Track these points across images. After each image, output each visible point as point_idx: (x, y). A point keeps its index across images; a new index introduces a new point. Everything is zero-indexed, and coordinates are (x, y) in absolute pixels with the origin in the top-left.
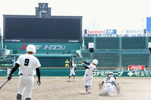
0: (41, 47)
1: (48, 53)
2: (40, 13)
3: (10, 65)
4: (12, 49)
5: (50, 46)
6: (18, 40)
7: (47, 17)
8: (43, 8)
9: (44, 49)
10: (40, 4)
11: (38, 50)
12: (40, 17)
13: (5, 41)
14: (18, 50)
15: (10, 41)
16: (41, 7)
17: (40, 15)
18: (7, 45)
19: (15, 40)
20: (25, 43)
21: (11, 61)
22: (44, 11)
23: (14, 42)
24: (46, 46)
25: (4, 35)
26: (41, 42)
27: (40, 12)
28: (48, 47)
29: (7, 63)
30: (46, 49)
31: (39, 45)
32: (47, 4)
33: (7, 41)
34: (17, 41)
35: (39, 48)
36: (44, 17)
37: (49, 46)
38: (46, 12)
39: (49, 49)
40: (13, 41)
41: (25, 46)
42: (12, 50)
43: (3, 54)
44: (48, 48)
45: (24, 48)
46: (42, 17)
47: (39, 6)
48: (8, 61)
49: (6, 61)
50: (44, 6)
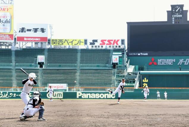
0: (174, 61)
1: (181, 70)
2: (173, 18)
3: (131, 84)
4: (137, 65)
5: (187, 60)
6: (145, 53)
7: (182, 22)
8: (177, 11)
9: (178, 64)
10: (173, 7)
11: (171, 65)
12: (173, 23)
13: (130, 54)
14: (145, 66)
15: (135, 54)
16: (174, 10)
17: (173, 21)
18: (130, 60)
19: (141, 53)
20: (155, 57)
21: (133, 79)
22: (179, 14)
23: (140, 56)
24: (181, 61)
25: (128, 47)
26: (174, 55)
27: (173, 16)
28: (183, 61)
29: (128, 82)
30: (181, 64)
31: (172, 59)
32: (182, 6)
33: (132, 54)
34: (144, 55)
35: (172, 63)
36: (178, 22)
37: (185, 60)
38: (181, 16)
39: (185, 64)
40: (139, 54)
41: (154, 60)
42: (137, 67)
43: (125, 71)
44: (183, 63)
45: (153, 63)
46: (176, 22)
47: (172, 9)
48: (130, 79)
49: (128, 80)
50: (178, 8)
